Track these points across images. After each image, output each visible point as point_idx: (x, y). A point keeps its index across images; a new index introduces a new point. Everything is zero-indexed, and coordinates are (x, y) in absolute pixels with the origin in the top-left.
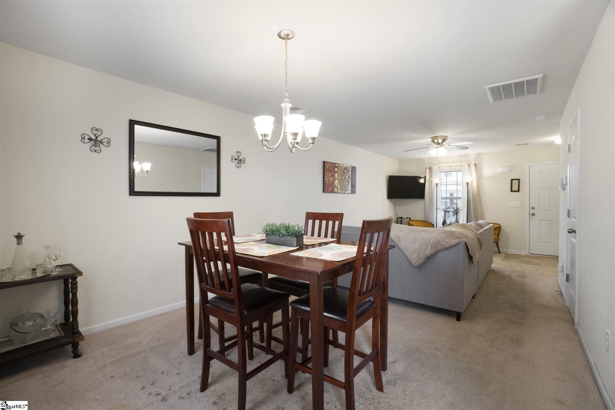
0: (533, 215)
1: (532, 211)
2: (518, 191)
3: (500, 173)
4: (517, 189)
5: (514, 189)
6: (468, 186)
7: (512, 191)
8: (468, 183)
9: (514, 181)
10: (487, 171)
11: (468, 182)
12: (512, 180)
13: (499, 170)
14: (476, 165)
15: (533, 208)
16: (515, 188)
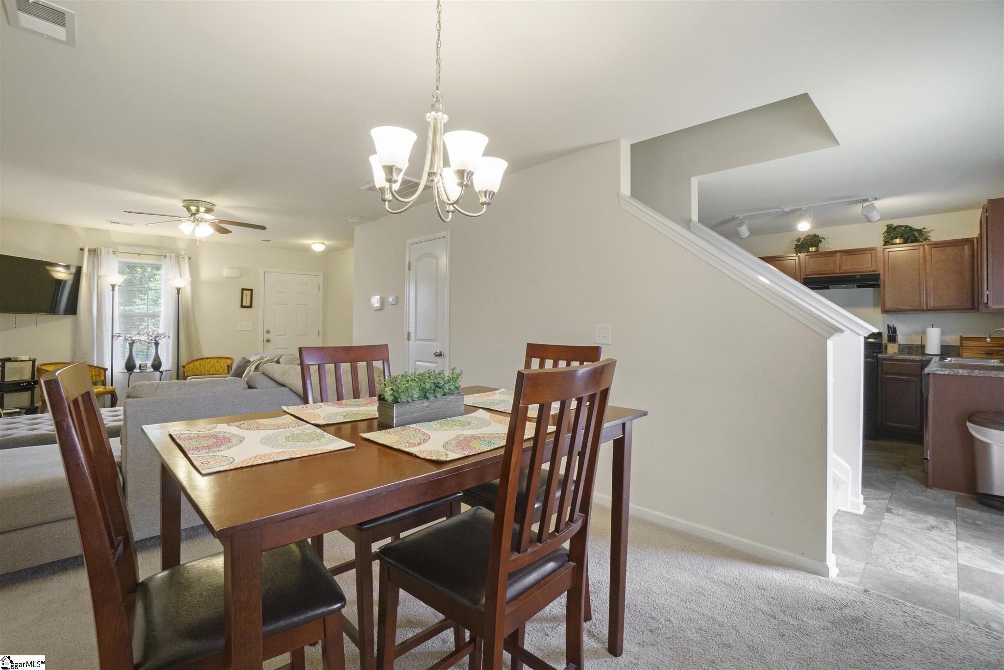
0: (268, 341)
1: (267, 336)
2: (251, 307)
3: (226, 277)
4: (248, 304)
5: (244, 304)
6: (178, 293)
7: (242, 306)
8: (178, 290)
9: (245, 292)
10: (206, 273)
11: (179, 286)
12: (243, 290)
13: (225, 272)
14: (190, 258)
15: (268, 332)
16: (247, 302)
